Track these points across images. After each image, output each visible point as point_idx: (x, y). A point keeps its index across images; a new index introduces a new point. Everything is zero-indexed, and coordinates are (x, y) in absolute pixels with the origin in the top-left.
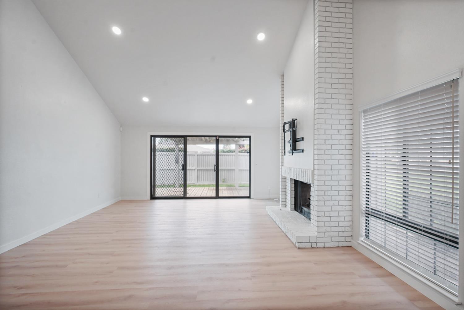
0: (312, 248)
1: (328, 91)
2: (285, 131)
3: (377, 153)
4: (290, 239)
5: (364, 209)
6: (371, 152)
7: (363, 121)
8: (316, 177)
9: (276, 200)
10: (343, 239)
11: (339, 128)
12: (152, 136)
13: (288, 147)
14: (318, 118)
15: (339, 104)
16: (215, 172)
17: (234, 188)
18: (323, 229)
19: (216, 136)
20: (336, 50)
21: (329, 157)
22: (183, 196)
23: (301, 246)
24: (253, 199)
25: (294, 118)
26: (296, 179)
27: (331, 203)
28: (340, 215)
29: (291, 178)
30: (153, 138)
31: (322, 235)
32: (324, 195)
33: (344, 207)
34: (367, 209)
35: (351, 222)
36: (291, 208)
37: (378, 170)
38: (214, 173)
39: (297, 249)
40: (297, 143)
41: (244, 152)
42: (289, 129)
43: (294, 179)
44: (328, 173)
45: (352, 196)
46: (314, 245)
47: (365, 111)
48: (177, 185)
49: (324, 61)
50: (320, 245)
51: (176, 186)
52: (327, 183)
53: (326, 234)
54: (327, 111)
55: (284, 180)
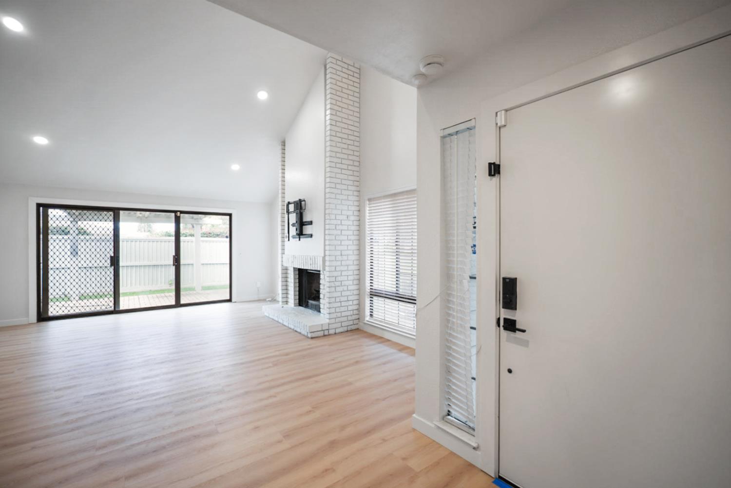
0: (324, 336)
1: (338, 176)
2: (289, 212)
3: (378, 239)
4: (300, 333)
5: (369, 291)
6: (374, 238)
7: (368, 209)
8: (327, 263)
9: (268, 301)
10: (351, 323)
11: (348, 214)
12: (39, 205)
13: (293, 231)
14: (330, 203)
15: (348, 190)
16: (174, 267)
17: (195, 292)
18: (334, 316)
19: (175, 212)
20: (345, 136)
21: (339, 243)
22: (112, 309)
23: (314, 335)
24: (236, 302)
25: (302, 198)
26: (300, 267)
27: (341, 289)
28: (349, 299)
29: (295, 267)
30: (41, 208)
31: (333, 321)
32: (334, 280)
33: (352, 291)
34: (372, 290)
35: (358, 306)
36: (295, 304)
37: (380, 253)
38: (173, 269)
39: (310, 340)
40: (304, 227)
41: (207, 237)
42: (295, 210)
43: (298, 267)
44: (338, 258)
45: (359, 280)
46: (326, 333)
47: (370, 200)
48: (74, 295)
49: (335, 145)
50: (332, 332)
51: (72, 299)
52: (338, 269)
53: (337, 320)
54: (338, 196)
55: (284, 272)
